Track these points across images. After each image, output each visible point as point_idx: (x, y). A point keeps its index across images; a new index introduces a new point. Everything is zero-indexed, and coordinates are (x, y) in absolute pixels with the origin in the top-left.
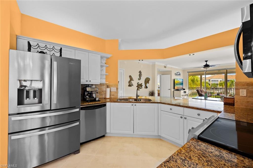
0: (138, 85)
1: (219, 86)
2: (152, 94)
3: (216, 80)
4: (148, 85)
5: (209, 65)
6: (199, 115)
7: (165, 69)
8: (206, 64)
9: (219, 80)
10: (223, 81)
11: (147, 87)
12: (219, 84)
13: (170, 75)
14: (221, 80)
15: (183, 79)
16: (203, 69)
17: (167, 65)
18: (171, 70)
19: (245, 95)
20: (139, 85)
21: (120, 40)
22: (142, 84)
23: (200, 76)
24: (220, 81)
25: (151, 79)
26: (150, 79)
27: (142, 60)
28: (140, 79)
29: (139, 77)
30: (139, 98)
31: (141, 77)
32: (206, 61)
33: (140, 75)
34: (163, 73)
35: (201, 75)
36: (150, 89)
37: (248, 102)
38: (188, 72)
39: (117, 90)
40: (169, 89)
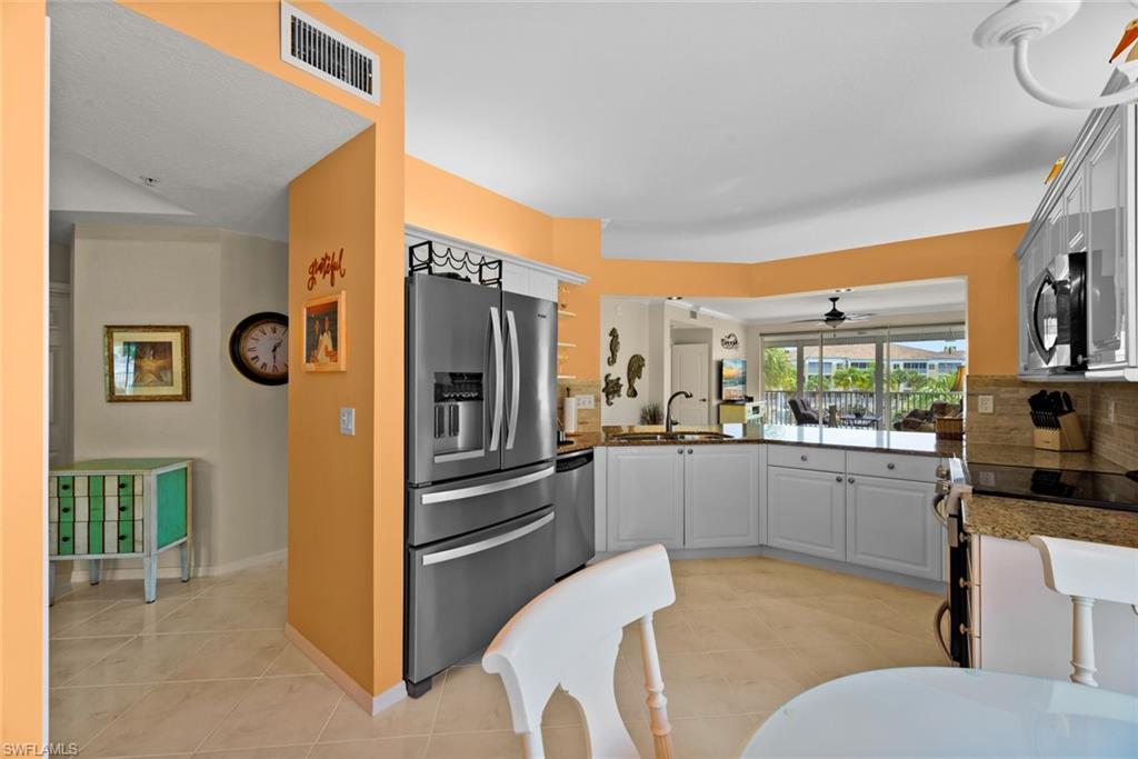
0: (607, 384)
2: (652, 416)
4: (637, 384)
5: (842, 314)
6: (891, 467)
7: (693, 322)
8: (834, 309)
10: (847, 365)
11: (633, 393)
12: (835, 377)
13: (707, 345)
15: (746, 362)
16: (822, 325)
17: (702, 309)
18: (710, 326)
19: (991, 410)
20: (611, 385)
21: (606, 222)
22: (621, 382)
23: (793, 350)
24: (838, 365)
25: (646, 362)
26: (643, 360)
27: (679, 298)
28: (612, 361)
29: (610, 355)
30: (675, 429)
31: (618, 354)
32: (834, 300)
33: (614, 346)
34: (682, 337)
35: (800, 346)
36: (644, 399)
37: (997, 428)
38: (760, 334)
39: (596, 405)
40: (704, 400)
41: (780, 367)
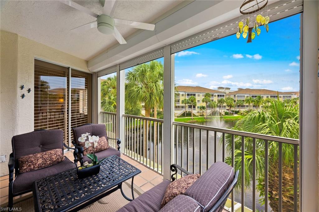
1: (245, 102)
3: (242, 95)
9: (246, 95)
14: (248, 95)
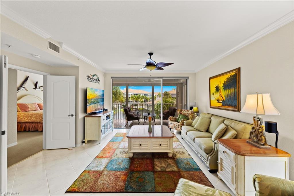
10: (133, 95)
13: (74, 78)
15: (103, 91)
38: (112, 78)
40: (72, 115)
41: (120, 94)
